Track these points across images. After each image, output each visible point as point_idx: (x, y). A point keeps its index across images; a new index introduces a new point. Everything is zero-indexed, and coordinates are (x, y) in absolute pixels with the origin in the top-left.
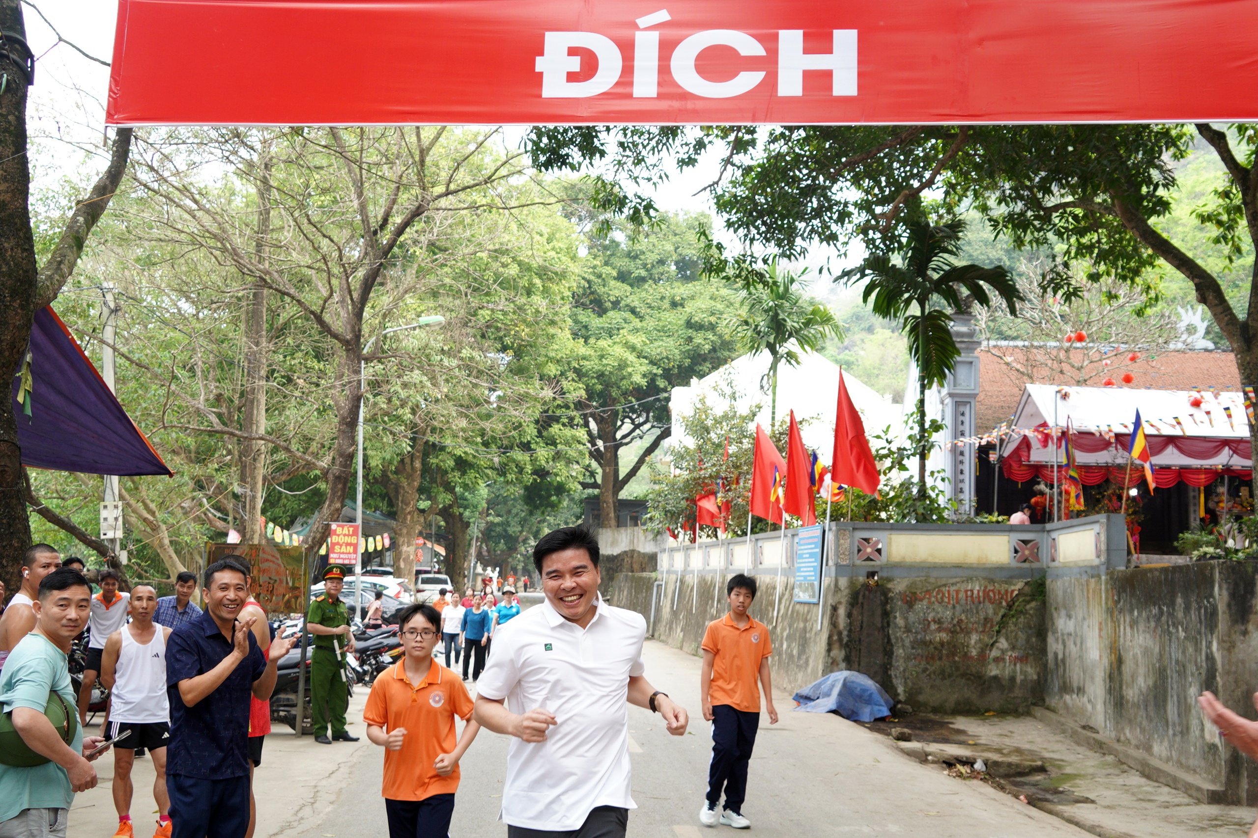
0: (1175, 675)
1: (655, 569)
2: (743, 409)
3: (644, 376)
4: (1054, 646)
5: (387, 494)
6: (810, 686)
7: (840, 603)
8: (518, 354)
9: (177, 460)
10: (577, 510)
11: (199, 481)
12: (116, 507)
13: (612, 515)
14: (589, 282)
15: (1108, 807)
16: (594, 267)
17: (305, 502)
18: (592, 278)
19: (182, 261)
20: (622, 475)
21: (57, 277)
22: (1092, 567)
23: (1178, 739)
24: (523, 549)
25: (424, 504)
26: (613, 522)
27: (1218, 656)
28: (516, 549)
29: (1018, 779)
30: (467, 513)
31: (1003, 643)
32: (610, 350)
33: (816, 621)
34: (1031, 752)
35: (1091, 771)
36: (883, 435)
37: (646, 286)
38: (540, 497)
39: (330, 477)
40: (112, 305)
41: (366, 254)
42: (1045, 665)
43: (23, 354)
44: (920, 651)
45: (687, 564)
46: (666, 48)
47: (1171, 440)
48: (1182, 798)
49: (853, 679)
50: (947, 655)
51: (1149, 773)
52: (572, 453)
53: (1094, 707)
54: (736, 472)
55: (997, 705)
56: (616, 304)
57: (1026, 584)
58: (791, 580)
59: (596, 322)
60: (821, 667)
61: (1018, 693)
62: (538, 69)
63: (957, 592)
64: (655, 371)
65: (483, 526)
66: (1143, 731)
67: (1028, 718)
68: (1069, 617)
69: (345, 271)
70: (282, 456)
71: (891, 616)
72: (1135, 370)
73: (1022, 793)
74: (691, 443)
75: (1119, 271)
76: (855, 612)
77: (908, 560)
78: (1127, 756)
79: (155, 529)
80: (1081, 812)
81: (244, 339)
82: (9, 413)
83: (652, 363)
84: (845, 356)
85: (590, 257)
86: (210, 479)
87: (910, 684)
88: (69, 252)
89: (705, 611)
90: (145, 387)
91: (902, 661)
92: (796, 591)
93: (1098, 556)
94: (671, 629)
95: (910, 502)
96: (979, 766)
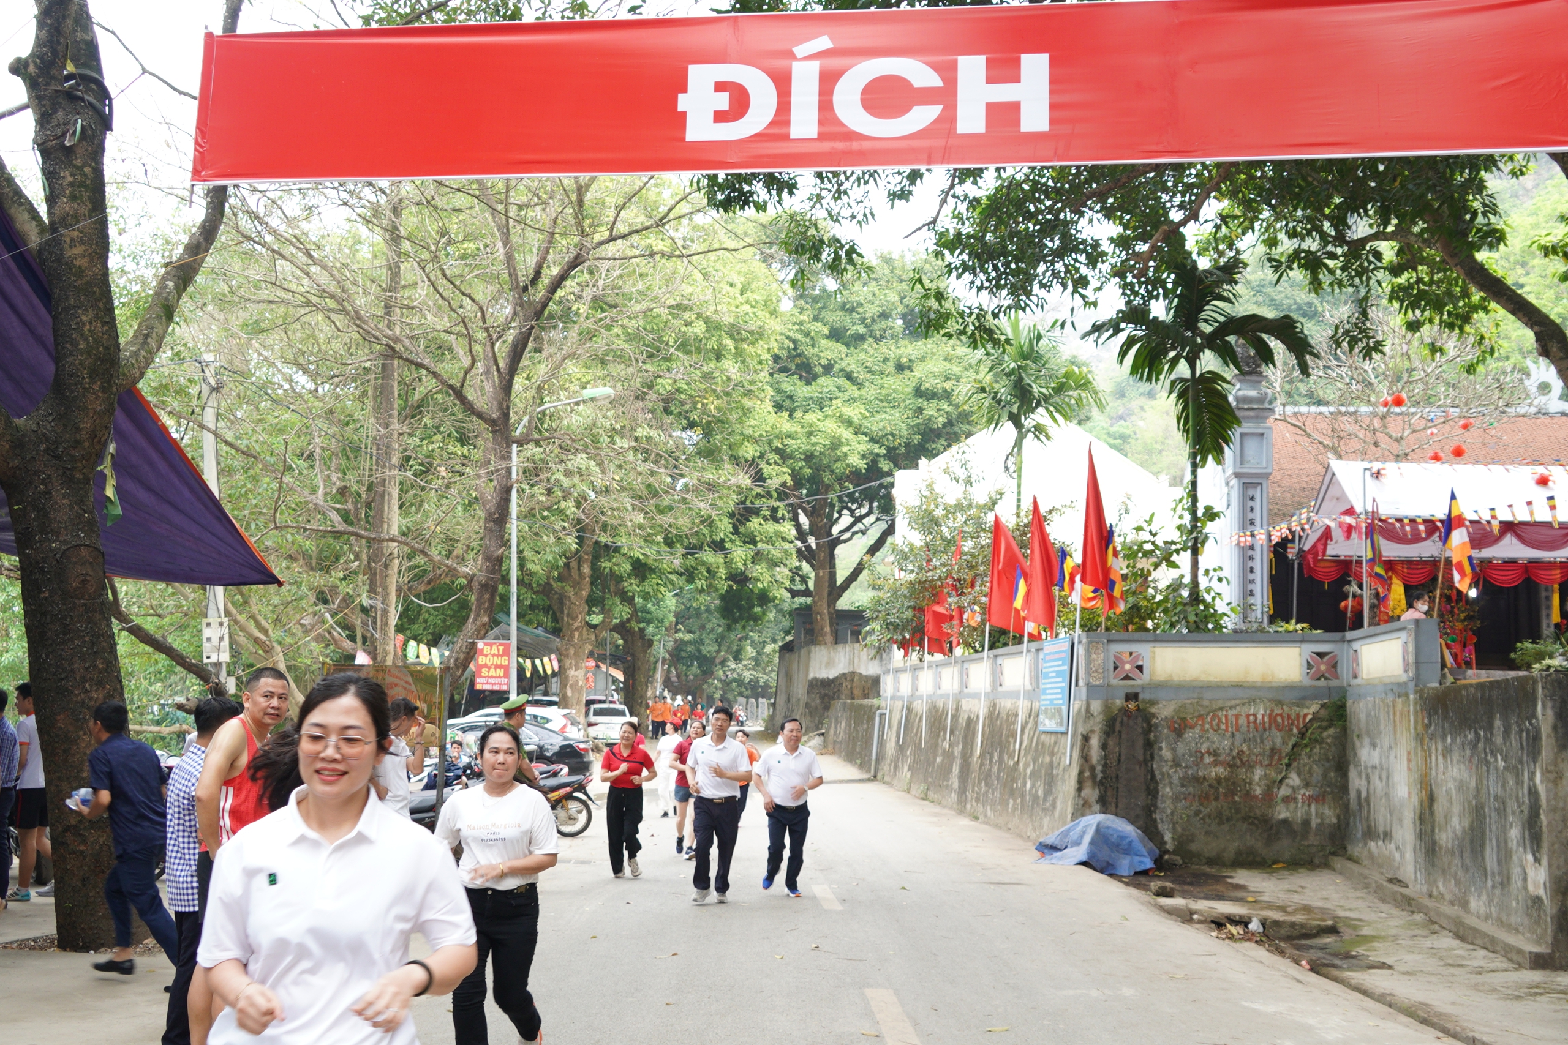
0: (1494, 814)
1: (878, 694)
2: (980, 496)
3: (863, 456)
4: (1356, 782)
5: (550, 607)
6: (1057, 833)
7: (1092, 731)
8: (708, 432)
9: (296, 567)
10: (786, 623)
11: (322, 592)
12: (221, 624)
13: (827, 629)
14: (794, 341)
15: (1407, 973)
16: (801, 323)
17: (451, 617)
18: (798, 336)
19: (297, 326)
20: (840, 580)
21: (143, 353)
22: (1399, 684)
23: (1498, 891)
24: (721, 673)
25: (596, 619)
26: (829, 638)
27: (1541, 789)
28: (712, 673)
29: (1303, 942)
30: (650, 629)
31: (1294, 779)
32: (820, 425)
33: (1065, 754)
34: (1323, 910)
35: (1394, 932)
36: (1145, 525)
37: (865, 346)
38: (740, 608)
39: (475, 585)
40: (213, 383)
41: (515, 314)
42: (1346, 806)
43: (105, 445)
44: (1191, 790)
45: (915, 688)
46: (828, 81)
47: (1508, 527)
48: (1500, 963)
49: (1109, 823)
50: (1225, 795)
51: (1463, 934)
52: (776, 553)
53: (1402, 856)
54: (972, 574)
55: (1287, 856)
56: (828, 369)
57: (1323, 706)
58: (1036, 705)
59: (802, 391)
60: (1070, 810)
61: (1313, 840)
62: (680, 109)
63: (1237, 717)
64: (877, 451)
65: (670, 645)
66: (1458, 883)
67: (1326, 871)
68: (1374, 745)
69: (490, 336)
70: (420, 560)
71: (1156, 747)
72: (1470, 440)
73: (1304, 958)
74: (917, 539)
75: (1445, 317)
76: (1111, 743)
77: (1176, 678)
78: (1439, 914)
79: (268, 650)
80: (1376, 980)
81: (372, 420)
82: (91, 513)
83: (873, 440)
84: (1120, 428)
85: (796, 311)
86: (334, 589)
87: (1179, 830)
88: (156, 323)
89: (936, 745)
90: (255, 479)
91: (1169, 802)
92: (1041, 717)
93: (1406, 671)
94: (896, 767)
95: (1179, 608)
96: (1254, 926)
